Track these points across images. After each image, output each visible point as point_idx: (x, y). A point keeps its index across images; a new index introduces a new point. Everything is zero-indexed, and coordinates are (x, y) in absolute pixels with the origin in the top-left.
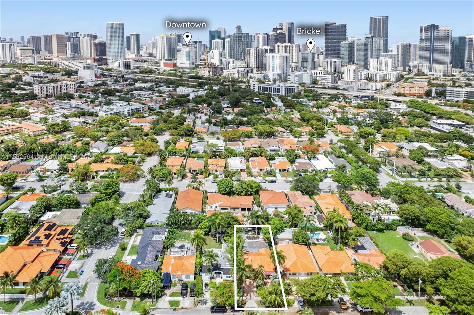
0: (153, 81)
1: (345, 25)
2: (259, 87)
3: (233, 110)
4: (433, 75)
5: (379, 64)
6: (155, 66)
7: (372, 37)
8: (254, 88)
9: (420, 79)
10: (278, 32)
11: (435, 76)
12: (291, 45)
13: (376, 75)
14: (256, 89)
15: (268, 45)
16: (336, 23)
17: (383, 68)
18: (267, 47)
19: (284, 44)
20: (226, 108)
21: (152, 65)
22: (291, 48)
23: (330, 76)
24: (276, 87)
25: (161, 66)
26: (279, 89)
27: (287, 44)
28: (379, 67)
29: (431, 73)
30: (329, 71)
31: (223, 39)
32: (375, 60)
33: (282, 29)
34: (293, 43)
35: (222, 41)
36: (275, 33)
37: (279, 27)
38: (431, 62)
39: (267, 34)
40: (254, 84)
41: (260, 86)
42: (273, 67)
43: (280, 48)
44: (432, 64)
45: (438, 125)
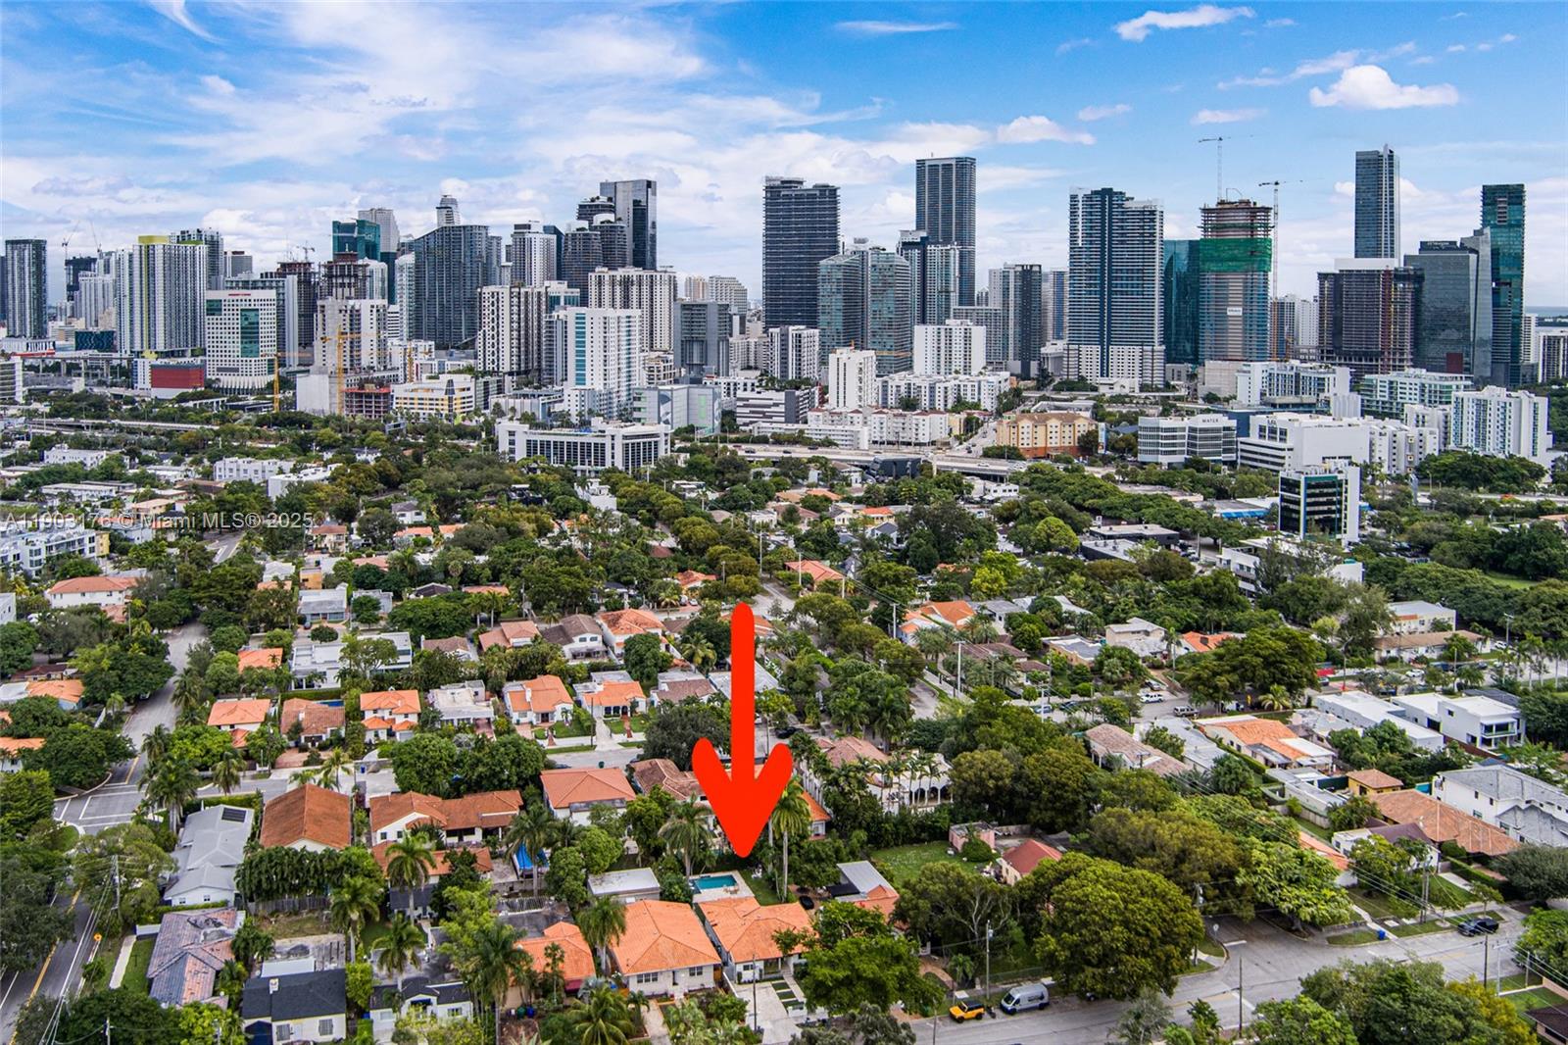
0: (113, 446)
1: (833, 191)
2: (529, 442)
3: (436, 532)
4: (1111, 386)
5: (942, 345)
6: (114, 385)
7: (924, 241)
8: (512, 451)
9: (1071, 400)
10: (599, 218)
11: (1117, 390)
12: (645, 274)
13: (932, 388)
14: (520, 454)
15: (559, 278)
16: (801, 183)
17: (958, 363)
18: (559, 288)
19: (620, 273)
20: (410, 526)
21: (101, 383)
22: (645, 289)
23: (781, 397)
24: (593, 441)
25: (140, 385)
26: (603, 445)
27: (633, 272)
28: (943, 360)
29: (1105, 380)
30: (778, 375)
31: (388, 258)
32: (931, 329)
33: (612, 209)
34: (654, 268)
35: (384, 265)
36: (585, 224)
37: (603, 199)
38: (1105, 337)
39: (556, 231)
40: (512, 433)
41: (533, 438)
42: (581, 365)
43: (607, 289)
44: (1109, 344)
45: (1101, 542)
